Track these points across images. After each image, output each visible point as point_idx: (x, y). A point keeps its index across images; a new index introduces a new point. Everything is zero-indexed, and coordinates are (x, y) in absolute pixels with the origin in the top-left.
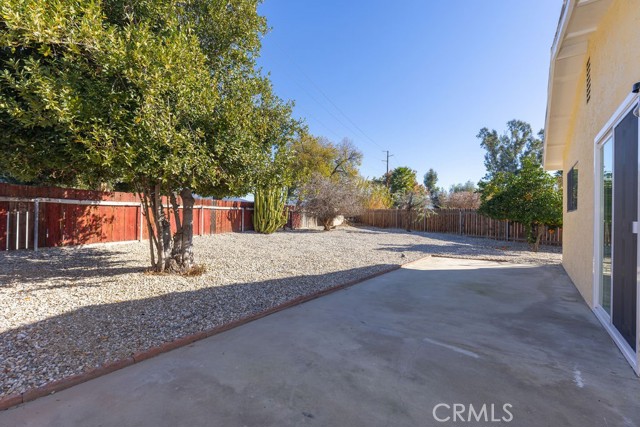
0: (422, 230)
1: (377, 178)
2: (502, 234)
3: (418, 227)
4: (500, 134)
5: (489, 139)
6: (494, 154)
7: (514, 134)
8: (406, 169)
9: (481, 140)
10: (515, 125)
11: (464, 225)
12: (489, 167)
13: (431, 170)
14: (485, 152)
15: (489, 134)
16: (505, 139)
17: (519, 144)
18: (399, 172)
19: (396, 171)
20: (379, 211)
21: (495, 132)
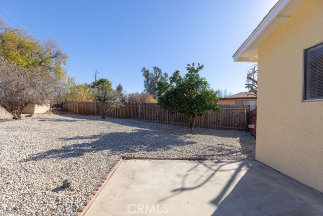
0: (114, 117)
1: (88, 83)
2: (164, 119)
3: (111, 115)
4: (150, 72)
5: (146, 73)
6: (148, 80)
7: (155, 72)
8: (106, 80)
9: (142, 73)
10: (156, 69)
11: (141, 114)
12: (145, 86)
13: (120, 85)
14: (144, 79)
15: (146, 71)
16: (152, 74)
17: (157, 77)
18: (102, 81)
19: (100, 80)
20: (82, 102)
21: (148, 70)
